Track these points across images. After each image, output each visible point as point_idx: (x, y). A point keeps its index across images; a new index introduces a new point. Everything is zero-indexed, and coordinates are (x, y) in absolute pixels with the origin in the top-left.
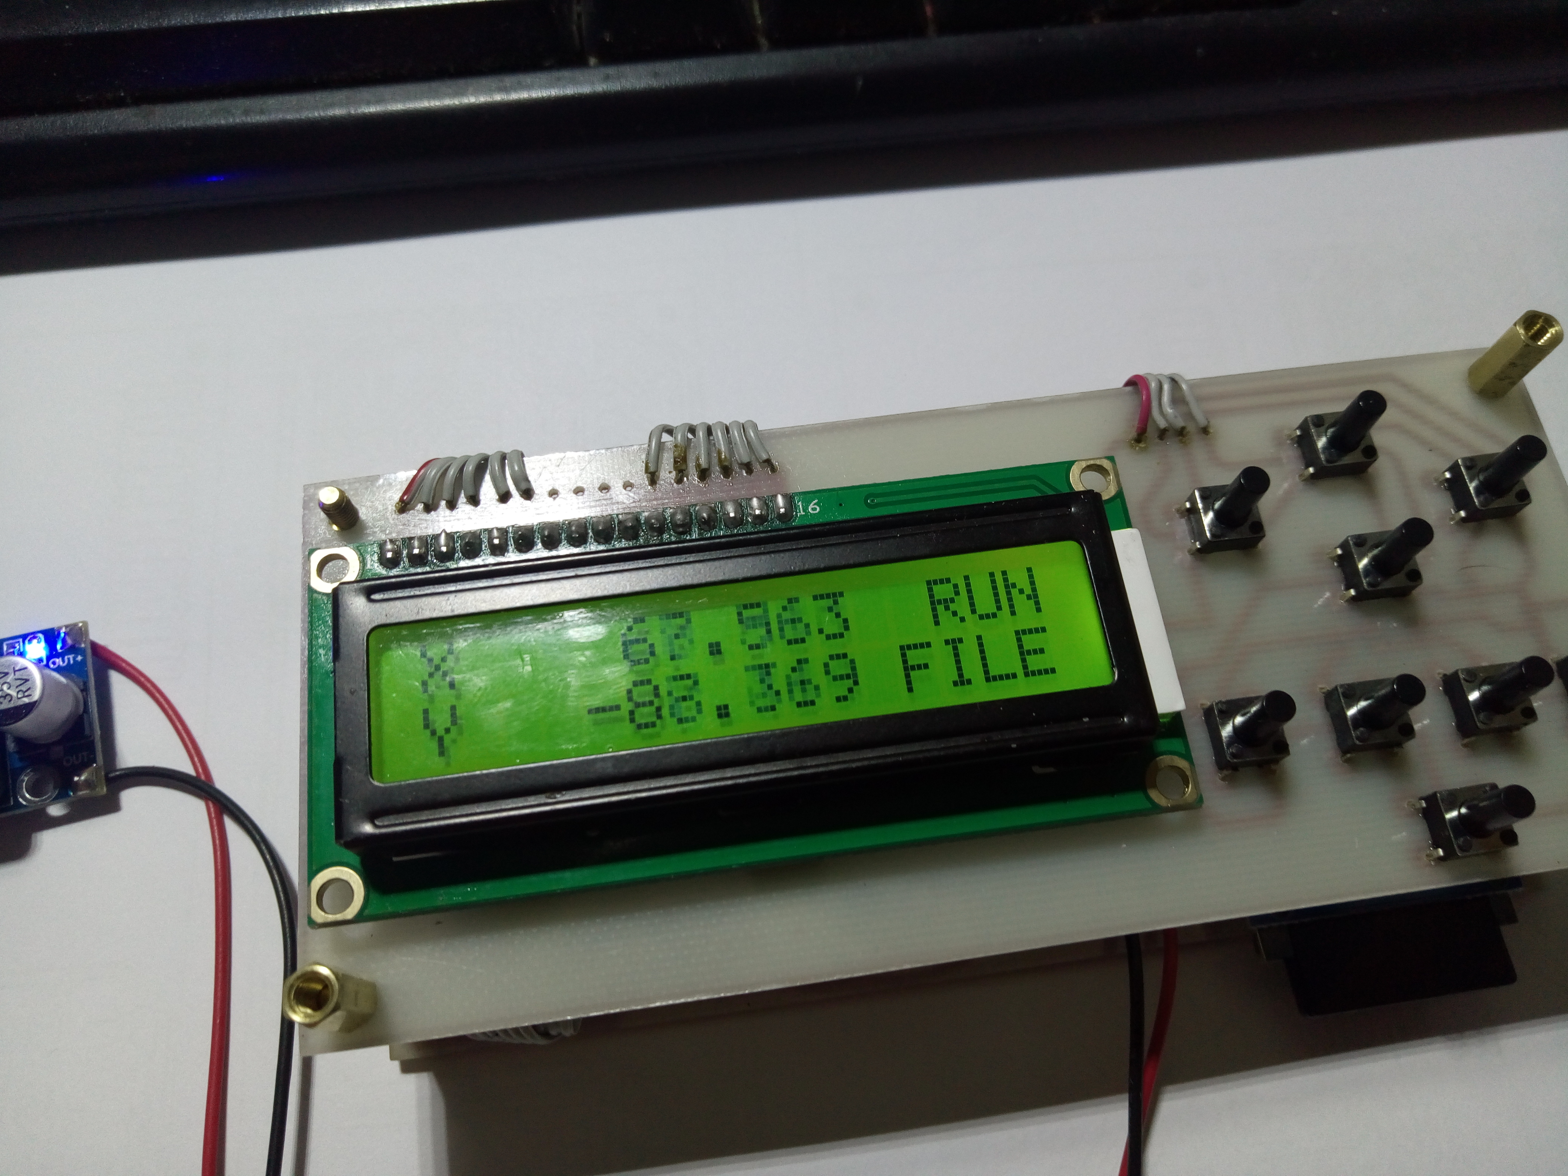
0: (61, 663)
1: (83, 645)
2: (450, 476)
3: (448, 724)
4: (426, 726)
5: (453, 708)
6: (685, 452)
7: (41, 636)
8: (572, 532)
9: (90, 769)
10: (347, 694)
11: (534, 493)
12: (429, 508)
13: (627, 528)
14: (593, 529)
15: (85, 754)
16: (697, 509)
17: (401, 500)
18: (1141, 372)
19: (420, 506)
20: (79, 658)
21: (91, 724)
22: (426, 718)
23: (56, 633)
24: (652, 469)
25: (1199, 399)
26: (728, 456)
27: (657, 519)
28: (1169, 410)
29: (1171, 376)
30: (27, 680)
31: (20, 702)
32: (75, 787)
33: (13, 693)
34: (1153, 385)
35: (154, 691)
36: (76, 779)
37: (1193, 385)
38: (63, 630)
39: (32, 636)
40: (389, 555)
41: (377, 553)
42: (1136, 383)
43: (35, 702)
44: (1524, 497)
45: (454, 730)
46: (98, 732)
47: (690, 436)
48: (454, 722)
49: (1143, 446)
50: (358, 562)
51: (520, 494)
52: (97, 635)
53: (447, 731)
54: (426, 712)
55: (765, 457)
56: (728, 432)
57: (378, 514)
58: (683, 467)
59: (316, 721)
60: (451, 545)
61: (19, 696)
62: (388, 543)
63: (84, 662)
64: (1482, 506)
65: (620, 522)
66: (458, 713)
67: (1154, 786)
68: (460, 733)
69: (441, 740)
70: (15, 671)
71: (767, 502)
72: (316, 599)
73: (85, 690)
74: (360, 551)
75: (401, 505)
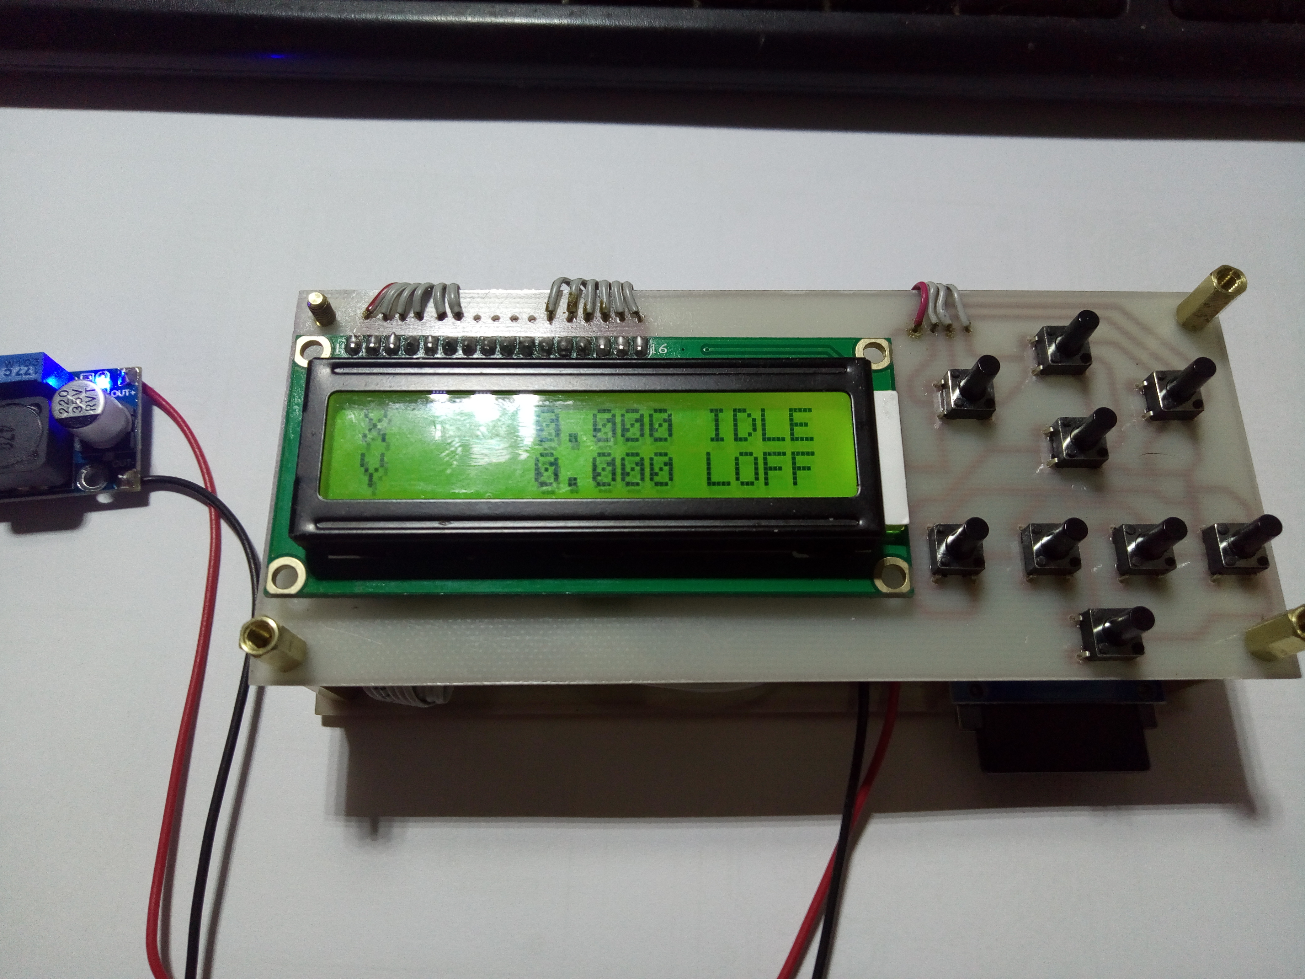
0: (120, 394)
1: (136, 384)
2: (405, 296)
3: (377, 466)
4: (362, 465)
5: (383, 455)
6: (577, 298)
7: (108, 374)
8: (485, 345)
9: (130, 472)
10: (309, 435)
11: (463, 316)
12: (386, 318)
13: (525, 347)
14: (500, 345)
15: (129, 460)
16: (577, 340)
17: (367, 309)
18: (925, 281)
19: (380, 316)
20: (133, 393)
21: (135, 440)
22: (362, 460)
23: (119, 372)
24: (551, 308)
25: (965, 306)
26: (608, 306)
27: (547, 343)
28: (940, 310)
29: (947, 285)
30: (94, 398)
31: (87, 414)
32: (120, 482)
33: (84, 407)
34: (932, 291)
35: (183, 424)
36: (120, 476)
37: (962, 295)
38: (124, 371)
39: (101, 372)
40: (353, 345)
41: (344, 343)
42: (920, 288)
43: (98, 415)
44: (1199, 405)
45: (381, 470)
46: (140, 447)
47: (582, 288)
48: (382, 466)
49: (918, 335)
50: (330, 348)
51: (453, 316)
52: (147, 379)
53: (376, 470)
54: (363, 455)
55: (635, 309)
56: (610, 289)
57: (350, 318)
58: (574, 310)
59: (287, 454)
60: (398, 344)
61: (88, 409)
62: (353, 337)
63: (135, 396)
64: (1166, 409)
65: (520, 343)
66: (385, 459)
67: (879, 577)
68: (386, 474)
69: (371, 476)
70: (86, 391)
71: (629, 342)
72: (297, 371)
73: (134, 415)
74: (332, 340)
75: (367, 313)
